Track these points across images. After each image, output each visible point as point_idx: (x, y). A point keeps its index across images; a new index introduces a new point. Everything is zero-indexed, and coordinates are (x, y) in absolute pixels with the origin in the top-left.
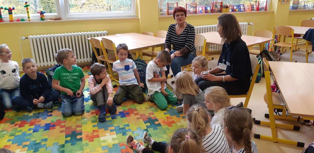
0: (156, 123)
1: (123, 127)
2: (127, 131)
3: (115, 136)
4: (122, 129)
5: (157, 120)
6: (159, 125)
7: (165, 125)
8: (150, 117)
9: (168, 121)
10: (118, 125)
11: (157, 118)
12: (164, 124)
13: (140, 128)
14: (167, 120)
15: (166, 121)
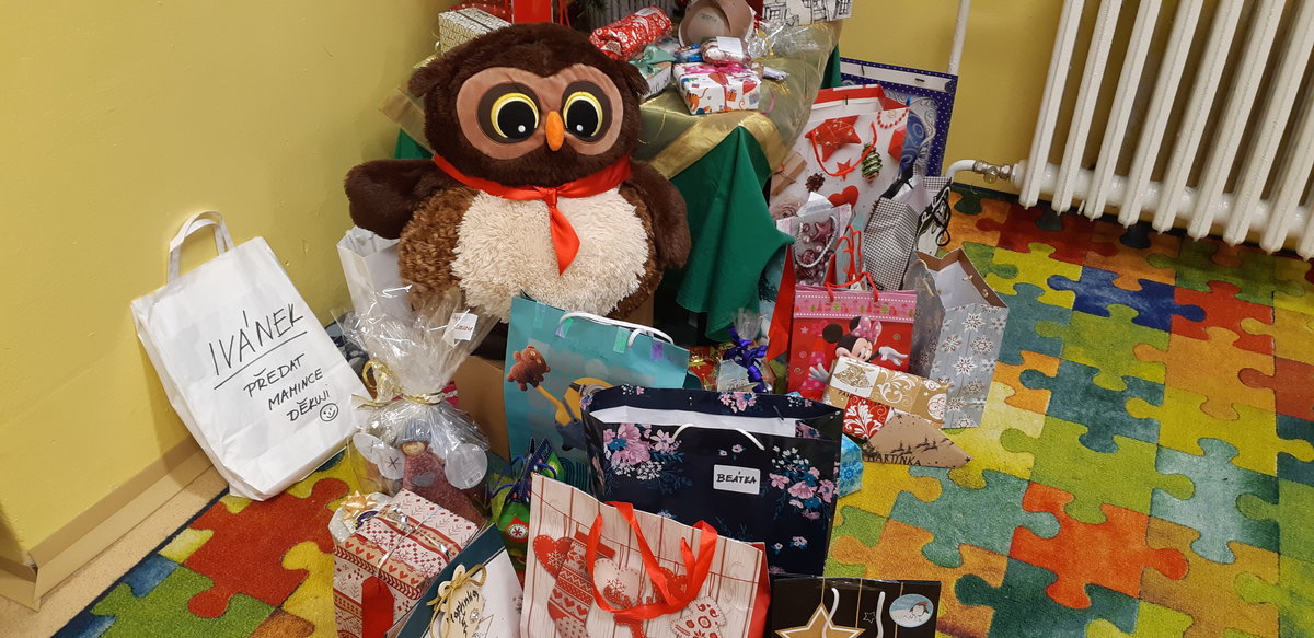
10: (1091, 363)
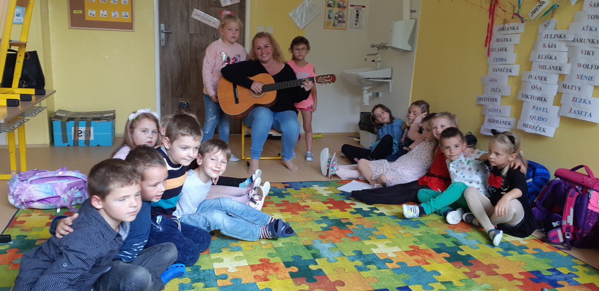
0: (295, 269)
1: (368, 266)
2: (357, 258)
3: (375, 251)
4: (369, 263)
5: (293, 275)
6: (288, 265)
7: (275, 264)
8: (311, 284)
9: (265, 270)
11: (291, 281)
12: (277, 266)
13: (328, 260)
14: (267, 272)
15: (271, 271)
